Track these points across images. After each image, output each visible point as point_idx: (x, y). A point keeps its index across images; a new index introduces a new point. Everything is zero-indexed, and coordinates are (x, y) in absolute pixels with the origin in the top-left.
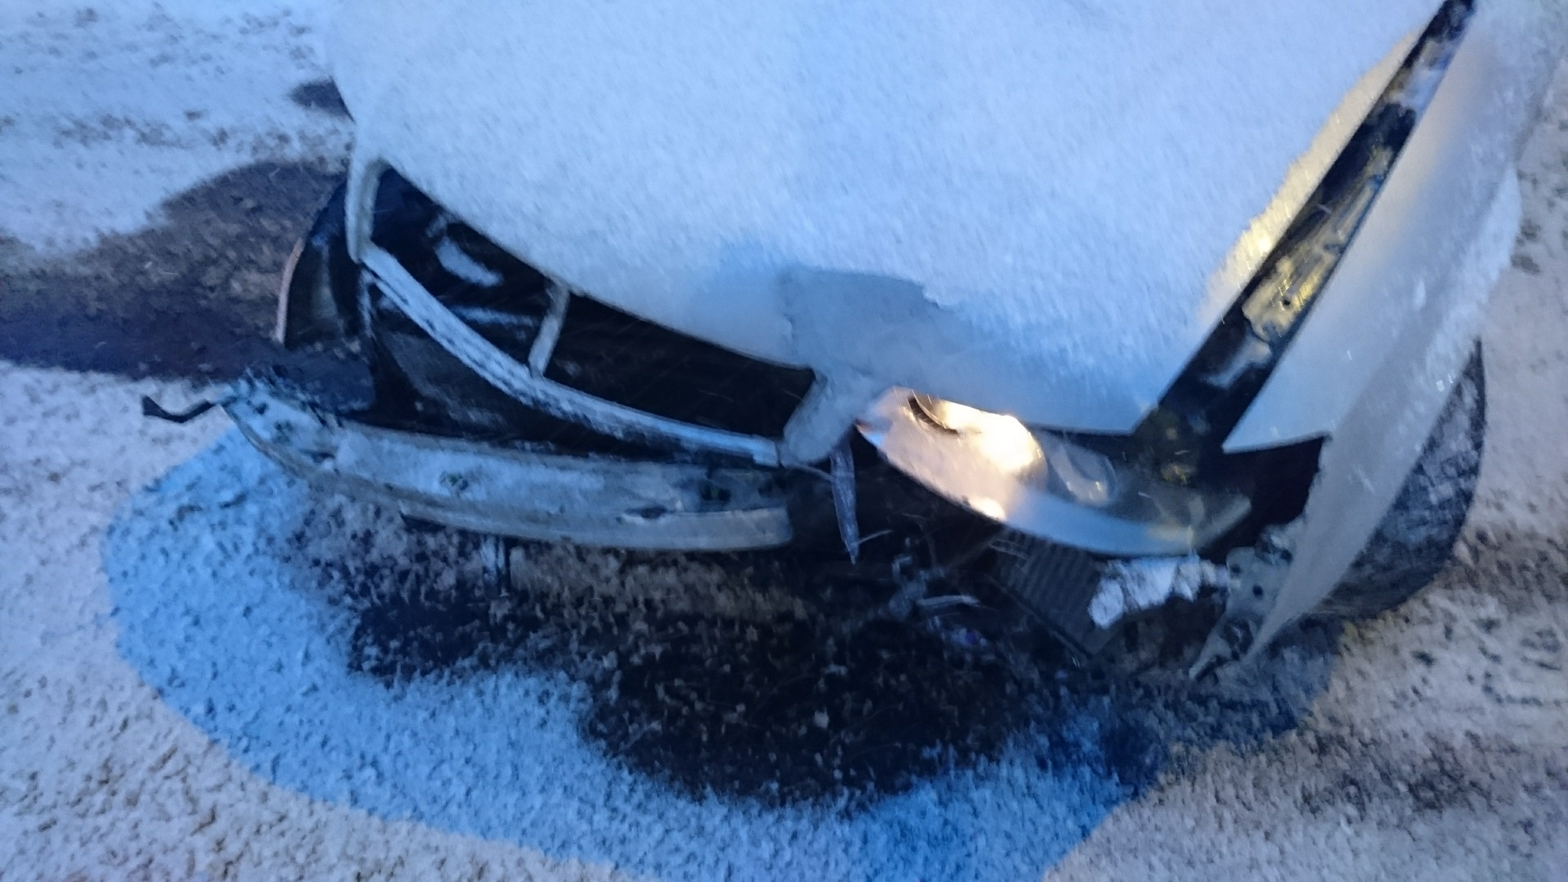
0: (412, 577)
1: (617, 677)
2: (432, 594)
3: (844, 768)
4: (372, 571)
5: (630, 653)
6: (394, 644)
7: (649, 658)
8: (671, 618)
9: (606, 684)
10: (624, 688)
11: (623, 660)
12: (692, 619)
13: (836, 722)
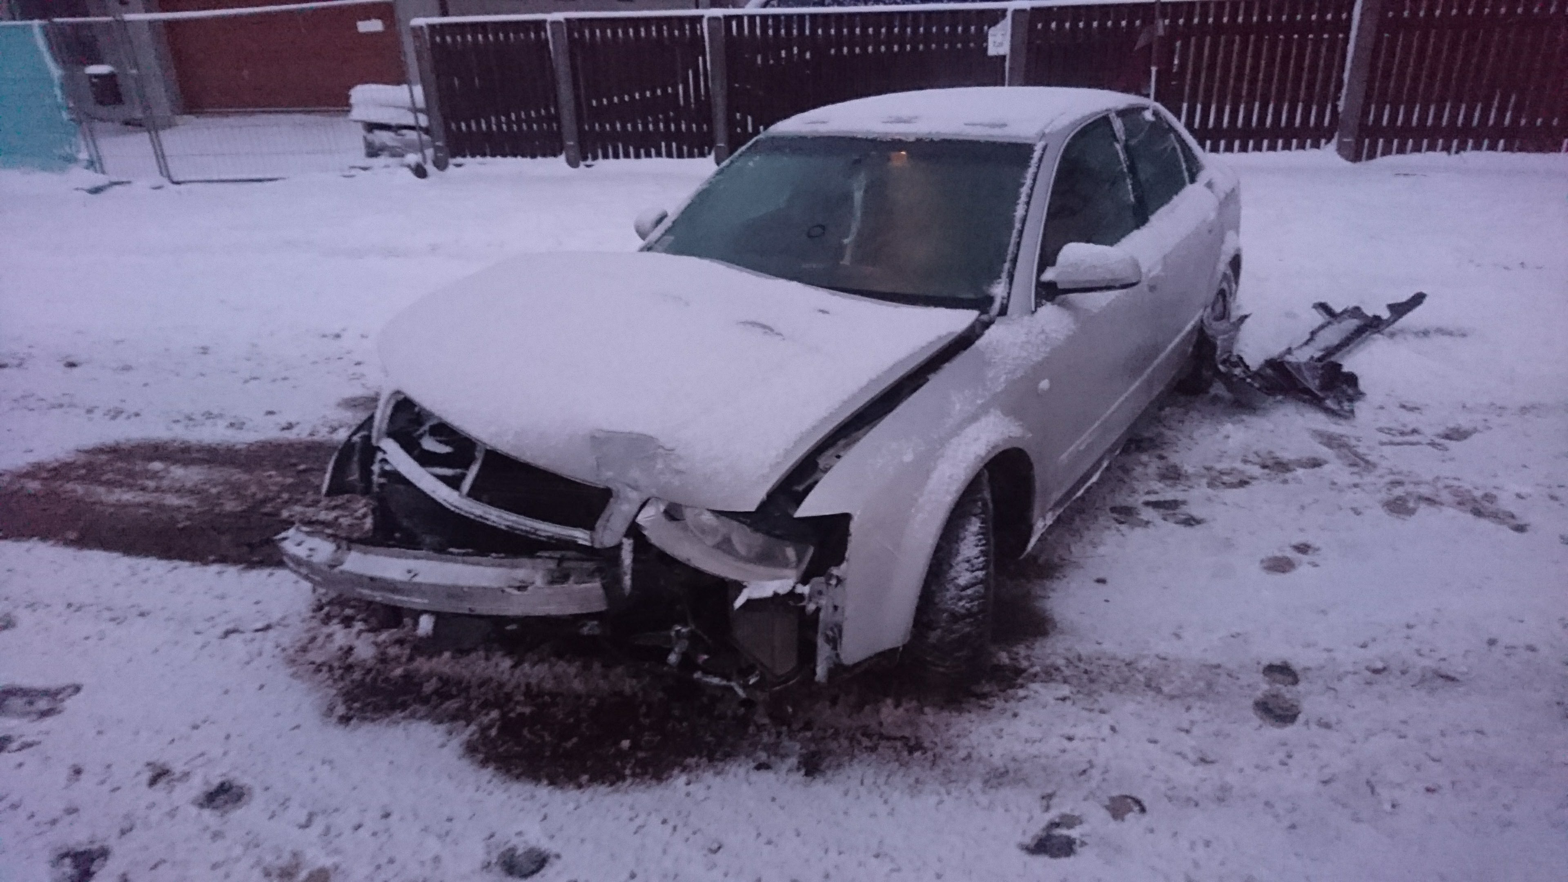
0: (374, 673)
1: (498, 723)
2: (387, 680)
3: (633, 769)
4: (349, 668)
5: (509, 712)
6: (357, 705)
7: (521, 715)
8: (541, 694)
9: (490, 727)
10: (501, 730)
11: (503, 715)
12: (553, 695)
13: (635, 747)
